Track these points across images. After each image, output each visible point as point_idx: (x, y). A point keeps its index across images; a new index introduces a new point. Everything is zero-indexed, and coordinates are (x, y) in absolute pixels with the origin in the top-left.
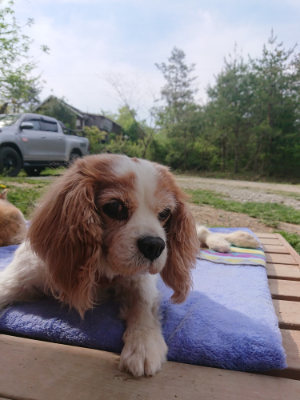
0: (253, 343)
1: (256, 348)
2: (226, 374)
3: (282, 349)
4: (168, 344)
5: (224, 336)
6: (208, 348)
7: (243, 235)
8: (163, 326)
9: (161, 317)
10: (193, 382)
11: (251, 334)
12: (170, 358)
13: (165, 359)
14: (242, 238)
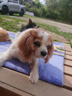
0: (57, 80)
1: (57, 81)
2: (50, 85)
3: (63, 82)
4: (39, 76)
5: (51, 76)
6: (47, 79)
7: (61, 47)
8: (39, 71)
9: (38, 69)
10: (43, 86)
11: (57, 77)
12: (39, 79)
13: (38, 79)
14: (60, 48)
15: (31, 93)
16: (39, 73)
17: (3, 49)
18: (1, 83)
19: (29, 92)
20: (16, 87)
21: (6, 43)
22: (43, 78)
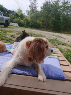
1: (61, 76)
2: (56, 80)
3: (65, 77)
5: (55, 74)
6: (53, 76)
8: (44, 72)
9: (43, 70)
10: (51, 82)
11: (60, 74)
12: (47, 78)
15: (44, 89)
16: (45, 74)
17: (4, 59)
18: (17, 86)
19: (43, 88)
20: (31, 87)
21: (5, 53)
22: (50, 76)
